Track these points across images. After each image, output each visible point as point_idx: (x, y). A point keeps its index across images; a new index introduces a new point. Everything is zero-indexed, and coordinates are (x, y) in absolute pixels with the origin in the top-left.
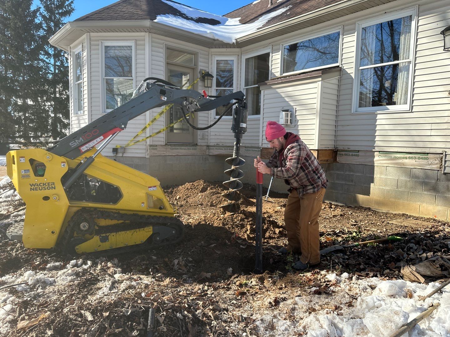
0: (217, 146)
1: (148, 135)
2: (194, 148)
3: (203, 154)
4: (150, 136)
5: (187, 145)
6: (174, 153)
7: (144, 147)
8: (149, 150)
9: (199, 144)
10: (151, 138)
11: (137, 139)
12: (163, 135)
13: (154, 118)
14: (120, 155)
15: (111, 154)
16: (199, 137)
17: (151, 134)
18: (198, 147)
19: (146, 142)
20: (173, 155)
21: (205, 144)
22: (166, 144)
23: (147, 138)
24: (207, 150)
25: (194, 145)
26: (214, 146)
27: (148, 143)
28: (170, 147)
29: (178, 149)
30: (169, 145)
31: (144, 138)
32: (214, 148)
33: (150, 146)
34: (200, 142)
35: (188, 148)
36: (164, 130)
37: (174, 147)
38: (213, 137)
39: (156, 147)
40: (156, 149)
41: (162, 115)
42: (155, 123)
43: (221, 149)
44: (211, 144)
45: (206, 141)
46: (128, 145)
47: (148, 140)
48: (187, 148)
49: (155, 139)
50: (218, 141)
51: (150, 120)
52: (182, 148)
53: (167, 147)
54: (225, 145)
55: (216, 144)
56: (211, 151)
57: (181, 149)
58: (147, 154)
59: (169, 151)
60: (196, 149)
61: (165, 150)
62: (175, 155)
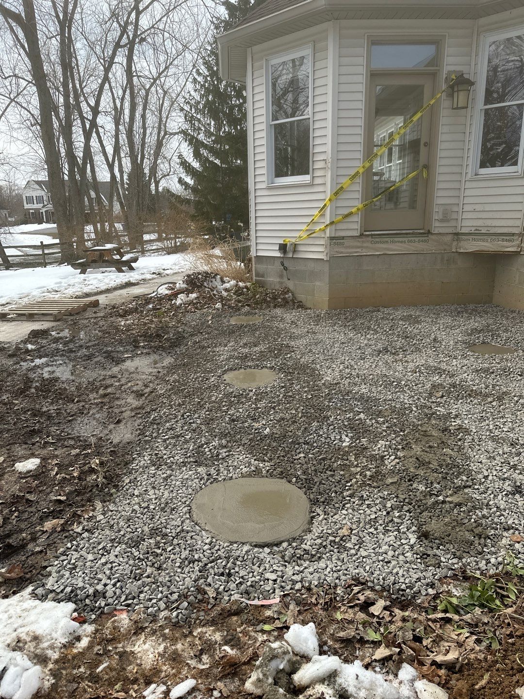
0: (476, 234)
1: (328, 221)
2: (423, 238)
3: (445, 250)
4: (332, 223)
5: (407, 234)
6: (378, 251)
7: (322, 242)
8: (328, 246)
9: (434, 231)
10: (334, 226)
11: (312, 227)
12: (357, 218)
13: (338, 187)
14: (290, 255)
15: (278, 254)
16: (435, 217)
17: (334, 220)
18: (432, 237)
19: (325, 234)
20: (376, 254)
21: (450, 231)
22: (362, 235)
23: (327, 225)
24: (455, 243)
25: (425, 233)
26: (470, 234)
27: (328, 235)
28: (370, 239)
29: (387, 242)
30: (368, 236)
32: (470, 237)
33: (331, 238)
34: (437, 227)
35: (410, 239)
36: (358, 210)
37: (377, 240)
38: (470, 215)
39: (342, 241)
40: (342, 244)
42: (342, 195)
43: (483, 240)
44: (464, 231)
45: (453, 223)
46: (300, 238)
47: (328, 230)
48: (406, 239)
49: (340, 227)
50: (479, 223)
51: (332, 191)
52: (396, 239)
53: (364, 239)
54: (492, 231)
55: (473, 229)
56: (462, 243)
57: (393, 242)
58: (325, 254)
59: (367, 247)
60: (425, 241)
61: (359, 244)
62: (379, 253)
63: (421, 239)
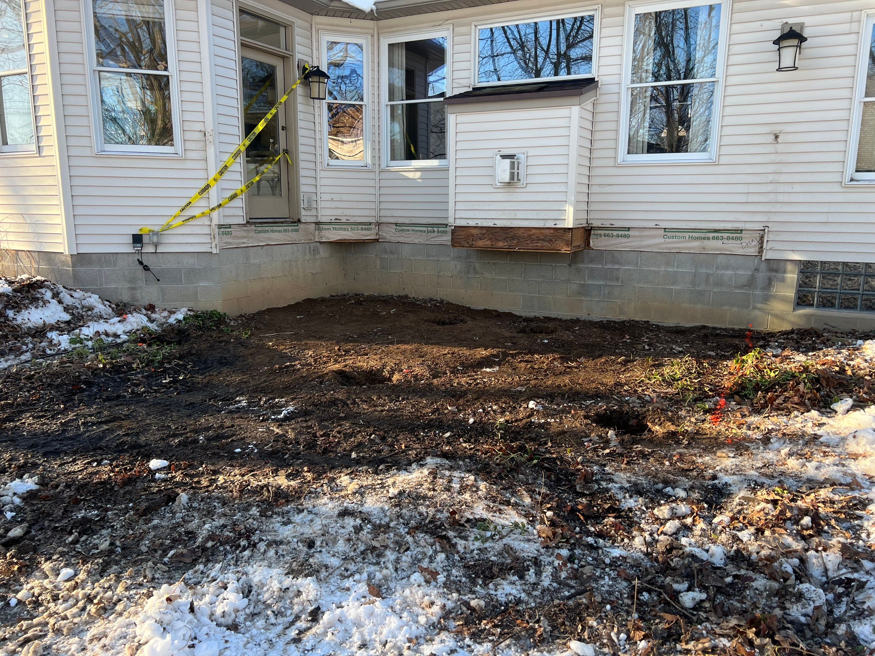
0: (337, 223)
1: (214, 204)
2: (295, 228)
3: (311, 240)
4: (220, 206)
5: (282, 223)
6: (262, 241)
7: (207, 230)
8: (217, 236)
9: (303, 220)
10: (221, 209)
11: (189, 212)
12: (239, 203)
13: (222, 165)
14: (150, 249)
15: (130, 249)
16: (302, 205)
17: (220, 202)
18: (301, 226)
19: (211, 220)
20: (261, 244)
21: (313, 220)
22: (248, 222)
23: (213, 209)
24: (317, 232)
25: (295, 222)
26: (330, 223)
27: (215, 221)
28: (253, 227)
29: (268, 231)
30: (252, 224)
31: (206, 210)
32: (331, 227)
33: (220, 226)
34: (306, 216)
36: (242, 191)
37: (260, 229)
38: (328, 204)
39: (229, 230)
40: (229, 233)
41: (238, 160)
42: (226, 176)
43: (344, 230)
44: (323, 220)
45: (314, 212)
46: (169, 227)
47: (215, 215)
48: (282, 229)
49: (228, 212)
50: (338, 212)
51: (216, 169)
52: (275, 228)
53: (249, 227)
54: (352, 220)
55: (333, 218)
56: (324, 233)
57: (272, 231)
58: (214, 245)
59: (252, 237)
60: (297, 231)
61: (245, 234)
62: (263, 244)
63: (293, 228)
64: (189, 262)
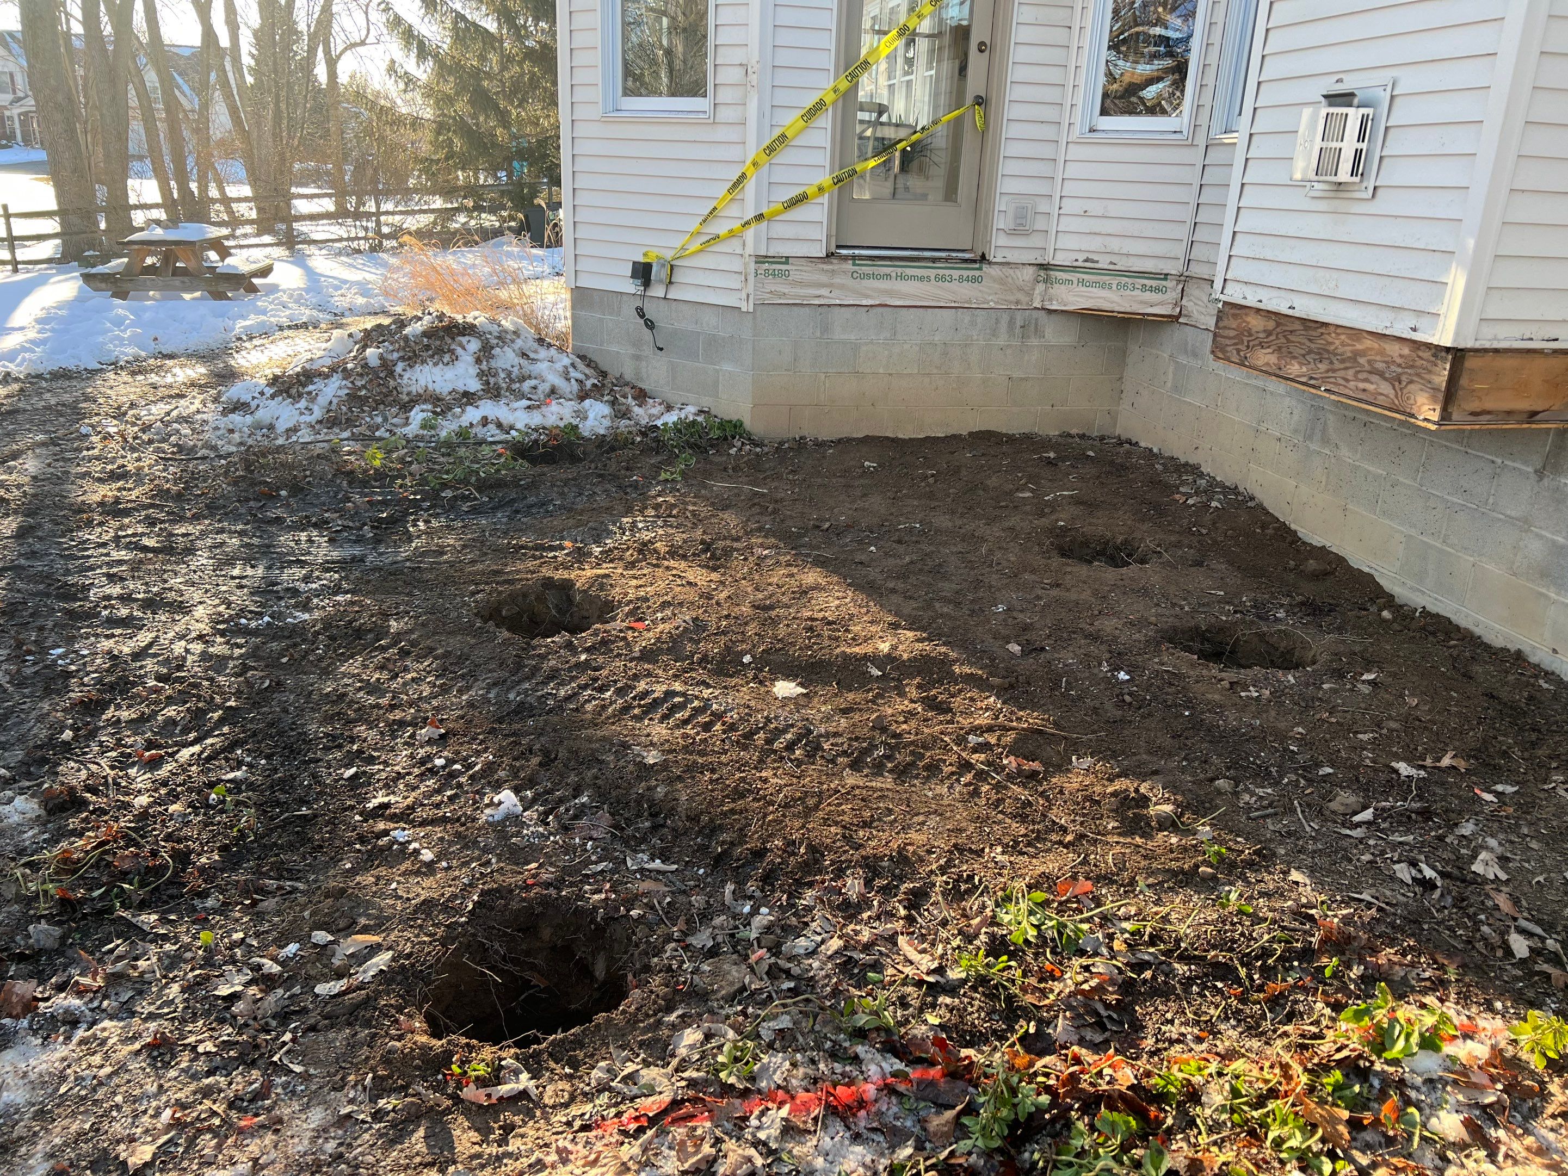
0: (1088, 269)
1: (750, 215)
2: (971, 273)
3: (1017, 303)
4: (759, 217)
5: (934, 260)
6: (868, 297)
7: (737, 265)
8: (751, 278)
9: (996, 255)
10: (764, 224)
11: (712, 228)
12: (816, 213)
13: (777, 133)
14: (657, 291)
16: (999, 223)
17: (764, 211)
18: (991, 271)
19: (744, 244)
20: (864, 302)
21: (1030, 257)
22: (830, 255)
23: (748, 223)
24: (1040, 287)
25: (974, 261)
26: (1074, 269)
27: (750, 250)
28: (849, 266)
29: (888, 276)
30: (845, 258)
31: (737, 226)
32: (1074, 277)
33: (761, 259)
35: (941, 272)
36: (822, 189)
37: (866, 270)
38: (1075, 224)
39: (784, 267)
40: (786, 274)
41: (820, 120)
42: (785, 156)
43: (1103, 286)
44: (1060, 259)
45: (1036, 241)
46: (682, 251)
47: (750, 233)
48: (931, 273)
49: (778, 230)
50: (1094, 244)
51: (759, 144)
52: (910, 272)
53: (836, 265)
54: (1123, 264)
55: (1081, 257)
56: (1058, 290)
57: (901, 277)
58: (744, 295)
59: (842, 287)
60: (975, 280)
61: (824, 279)
62: (870, 302)
63: (965, 273)
64: (710, 321)
